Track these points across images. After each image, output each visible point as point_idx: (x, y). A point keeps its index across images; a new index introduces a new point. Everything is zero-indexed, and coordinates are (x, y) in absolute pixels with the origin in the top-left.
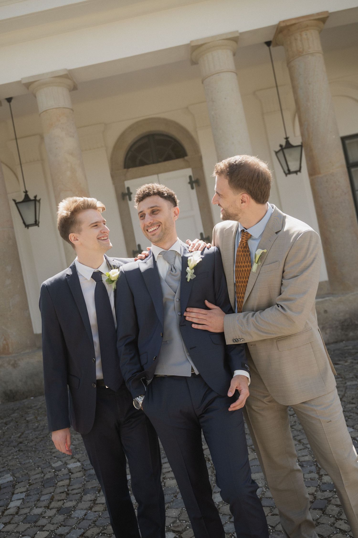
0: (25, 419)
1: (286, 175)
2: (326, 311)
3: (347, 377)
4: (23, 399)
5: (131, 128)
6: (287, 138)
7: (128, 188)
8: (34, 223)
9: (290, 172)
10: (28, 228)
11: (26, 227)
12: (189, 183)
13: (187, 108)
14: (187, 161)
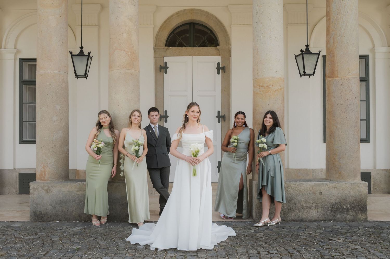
0: (51, 240)
1: (301, 76)
2: (321, 193)
3: (345, 253)
4: (50, 221)
5: (178, 14)
6: (307, 46)
7: (166, 63)
8: (84, 75)
9: (305, 74)
10: (77, 79)
11: (76, 77)
12: (217, 68)
13: (227, 7)
14: (218, 50)
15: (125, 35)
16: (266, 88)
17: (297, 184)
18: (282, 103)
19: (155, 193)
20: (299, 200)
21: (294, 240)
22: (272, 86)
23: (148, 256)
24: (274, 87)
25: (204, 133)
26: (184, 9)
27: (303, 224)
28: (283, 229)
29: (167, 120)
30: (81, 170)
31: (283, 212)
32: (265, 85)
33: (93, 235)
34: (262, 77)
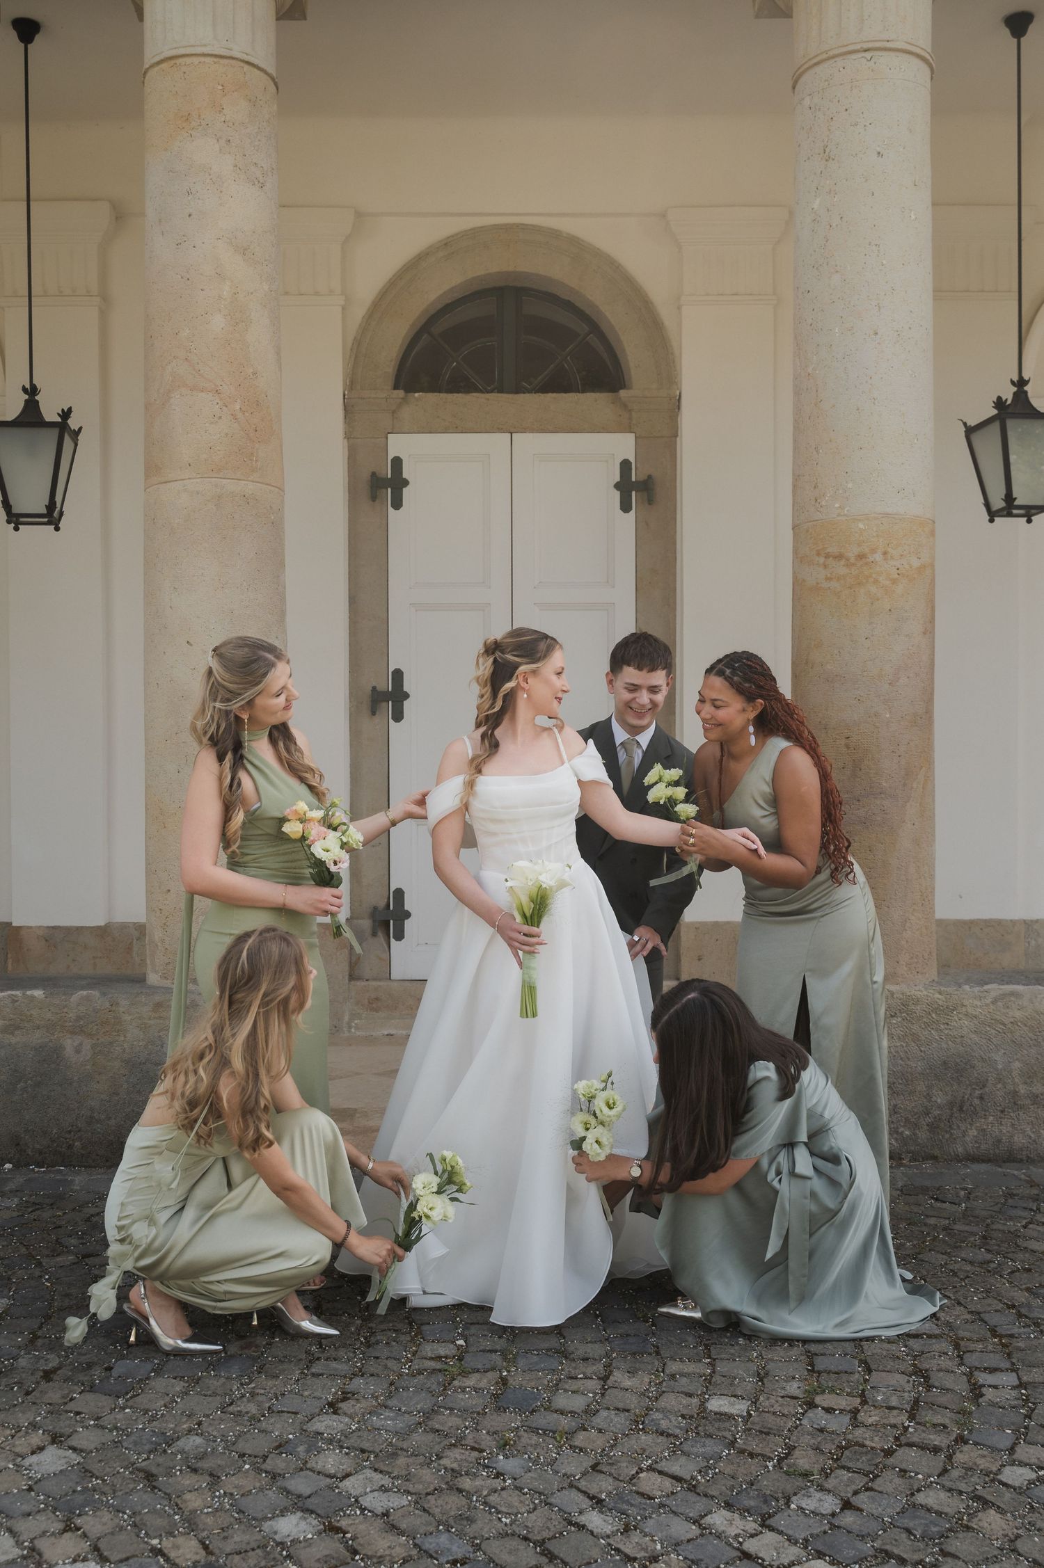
1: (992, 515)
5: (449, 247)
6: (1020, 383)
7: (397, 462)
8: (45, 511)
9: (1010, 507)
10: (16, 529)
11: (9, 522)
12: (617, 486)
13: (663, 215)
14: (625, 406)
15: (218, 322)
16: (853, 564)
17: (993, 994)
18: (924, 633)
19: (350, 1027)
20: (1000, 1067)
21: (999, 1264)
22: (885, 553)
23: (332, 1353)
24: (892, 558)
25: (567, 765)
26: (480, 224)
27: (1021, 1173)
28: (939, 1204)
29: (402, 713)
30: (31, 927)
31: (928, 1120)
32: (852, 551)
33: (73, 1241)
34: (839, 515)
